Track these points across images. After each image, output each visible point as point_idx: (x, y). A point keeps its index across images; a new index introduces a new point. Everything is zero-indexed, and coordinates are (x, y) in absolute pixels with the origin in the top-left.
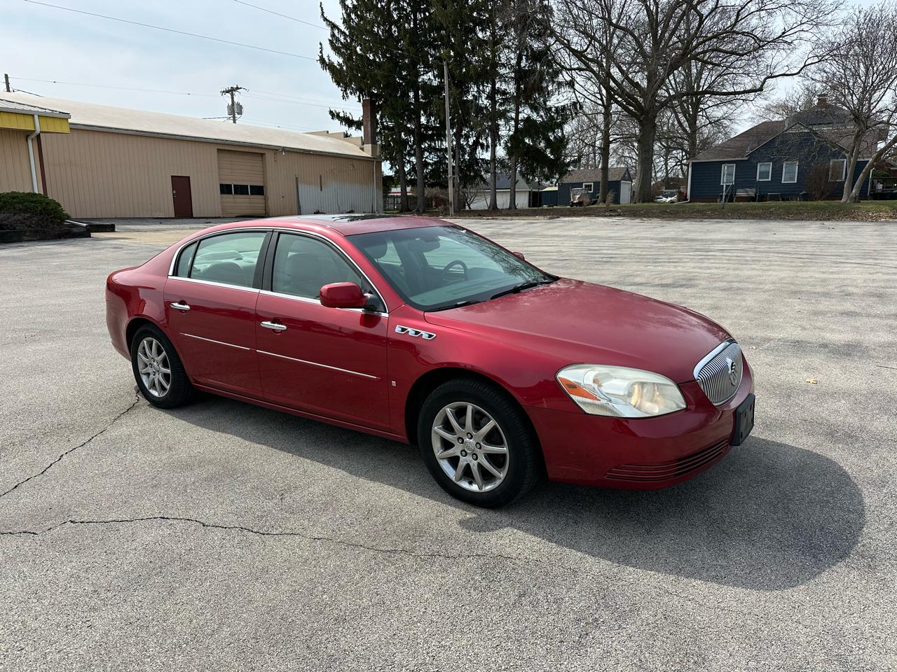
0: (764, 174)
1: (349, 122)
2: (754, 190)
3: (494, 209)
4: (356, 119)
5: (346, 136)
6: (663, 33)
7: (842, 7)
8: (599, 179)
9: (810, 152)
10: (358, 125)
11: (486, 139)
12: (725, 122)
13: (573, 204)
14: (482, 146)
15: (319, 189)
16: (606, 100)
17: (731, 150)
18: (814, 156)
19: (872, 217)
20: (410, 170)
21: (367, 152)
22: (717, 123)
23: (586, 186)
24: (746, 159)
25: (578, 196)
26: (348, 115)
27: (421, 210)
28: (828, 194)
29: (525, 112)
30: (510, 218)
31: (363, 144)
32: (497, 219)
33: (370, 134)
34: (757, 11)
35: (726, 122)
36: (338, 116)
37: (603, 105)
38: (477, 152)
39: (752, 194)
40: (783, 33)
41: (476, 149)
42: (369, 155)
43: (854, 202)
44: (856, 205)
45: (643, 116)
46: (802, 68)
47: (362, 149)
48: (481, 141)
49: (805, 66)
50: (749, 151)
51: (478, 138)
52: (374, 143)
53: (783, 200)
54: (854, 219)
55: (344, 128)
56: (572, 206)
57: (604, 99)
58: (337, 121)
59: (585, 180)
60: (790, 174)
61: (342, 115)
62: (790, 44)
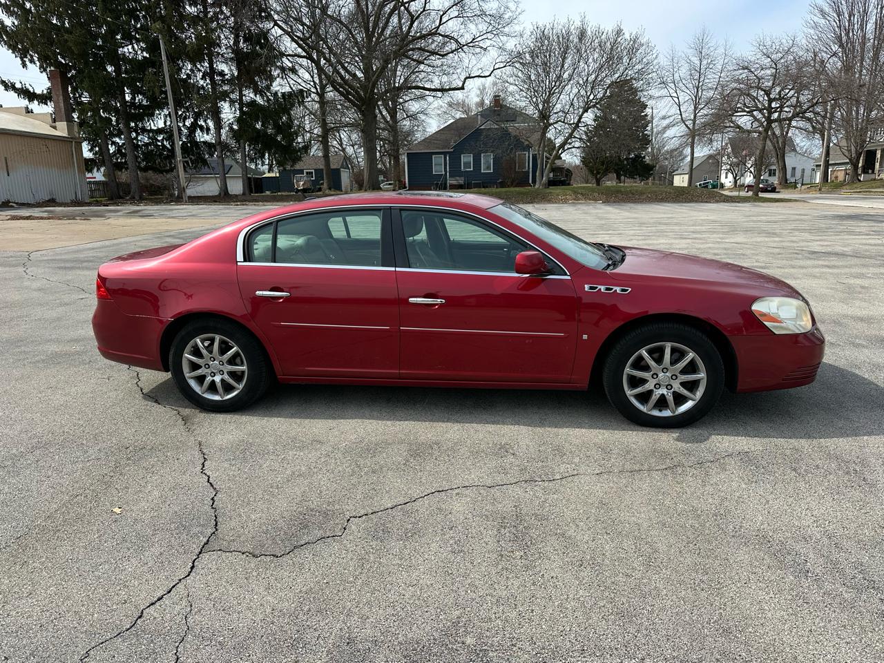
0: (467, 165)
1: (29, 95)
2: (463, 178)
3: (225, 194)
4: (38, 91)
5: (28, 111)
6: (374, 29)
7: (516, 21)
8: (321, 166)
9: (509, 145)
10: (43, 99)
11: (205, 121)
12: (421, 115)
13: (298, 191)
14: (201, 128)
15: (6, 174)
16: (320, 89)
17: (438, 142)
18: (512, 149)
19: (562, 200)
20: (114, 152)
21: (62, 130)
22: (413, 117)
23: (307, 173)
24: (452, 150)
25: (302, 183)
26: (28, 86)
27: (137, 198)
28: (517, 182)
29: (249, 95)
30: (261, 203)
31: (54, 121)
32: (247, 205)
33: (63, 110)
34: (456, 17)
35: (423, 117)
36: (13, 87)
37: (317, 93)
38: (197, 135)
39: (462, 182)
40: (474, 39)
41: (194, 131)
42: (65, 134)
43: (545, 188)
44: (548, 191)
45: (364, 107)
46: (492, 72)
47: (55, 128)
48: (199, 123)
49: (494, 70)
50: (453, 144)
51: (196, 120)
52: (69, 120)
53: (484, 187)
54: (550, 201)
55: (24, 102)
56: (296, 192)
57: (318, 87)
58: (12, 94)
59: (305, 167)
60: (487, 164)
61: (18, 86)
62: (485, 49)
